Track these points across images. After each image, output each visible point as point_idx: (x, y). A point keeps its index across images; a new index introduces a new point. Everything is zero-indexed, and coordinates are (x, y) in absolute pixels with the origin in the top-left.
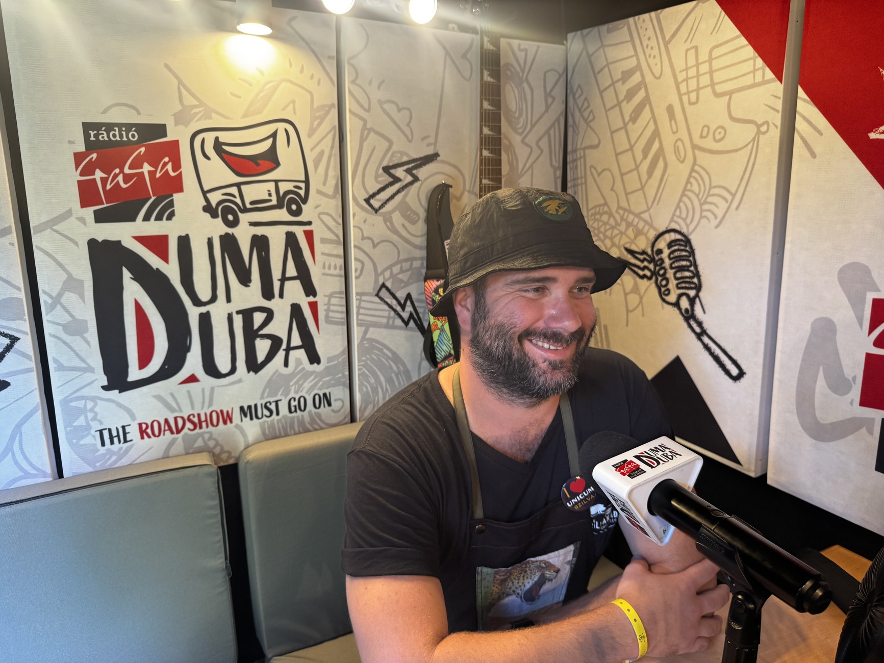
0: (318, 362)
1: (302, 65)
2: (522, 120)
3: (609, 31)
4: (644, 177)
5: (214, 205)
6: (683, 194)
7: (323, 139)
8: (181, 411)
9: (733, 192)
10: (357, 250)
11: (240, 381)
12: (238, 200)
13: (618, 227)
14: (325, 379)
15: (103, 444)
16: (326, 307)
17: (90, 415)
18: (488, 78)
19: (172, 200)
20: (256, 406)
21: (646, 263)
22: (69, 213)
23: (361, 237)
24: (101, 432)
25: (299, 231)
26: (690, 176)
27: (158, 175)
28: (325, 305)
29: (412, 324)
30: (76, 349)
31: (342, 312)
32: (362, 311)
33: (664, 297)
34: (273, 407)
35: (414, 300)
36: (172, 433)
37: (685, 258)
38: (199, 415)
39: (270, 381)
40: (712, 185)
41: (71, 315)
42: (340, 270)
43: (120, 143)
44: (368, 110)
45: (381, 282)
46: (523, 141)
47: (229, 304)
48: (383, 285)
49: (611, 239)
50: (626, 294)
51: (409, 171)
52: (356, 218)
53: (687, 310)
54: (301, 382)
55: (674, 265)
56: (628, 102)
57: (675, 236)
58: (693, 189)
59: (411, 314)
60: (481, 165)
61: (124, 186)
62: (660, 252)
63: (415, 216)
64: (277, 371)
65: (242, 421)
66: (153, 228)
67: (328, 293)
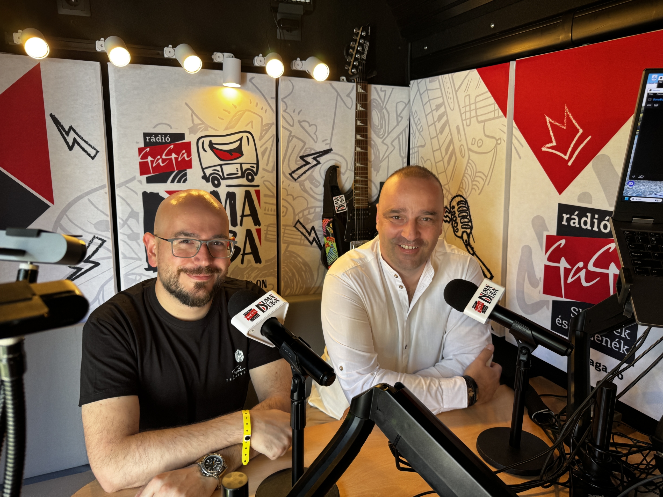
0: (260, 262)
1: (257, 102)
2: (382, 130)
3: (430, 82)
4: (446, 165)
5: (208, 175)
6: (464, 175)
7: (267, 141)
9: (486, 175)
10: (284, 201)
12: (220, 173)
14: (263, 272)
16: (265, 232)
18: (360, 108)
19: (186, 173)
22: (134, 178)
23: (286, 194)
25: (252, 190)
26: (467, 165)
27: (179, 159)
28: (265, 231)
29: (314, 244)
30: (133, 248)
31: (274, 235)
32: (285, 235)
33: (456, 233)
35: (316, 230)
37: (465, 211)
39: (233, 271)
40: (477, 171)
41: (132, 230)
42: (274, 211)
43: (161, 143)
44: (292, 126)
46: (382, 142)
48: (298, 221)
51: (315, 159)
52: (284, 184)
53: (466, 240)
54: (250, 273)
55: (460, 215)
56: (438, 123)
57: (460, 199)
58: (468, 173)
59: (314, 239)
60: (355, 155)
61: (162, 165)
62: (453, 207)
63: (318, 183)
64: (237, 266)
66: (175, 186)
67: (267, 224)
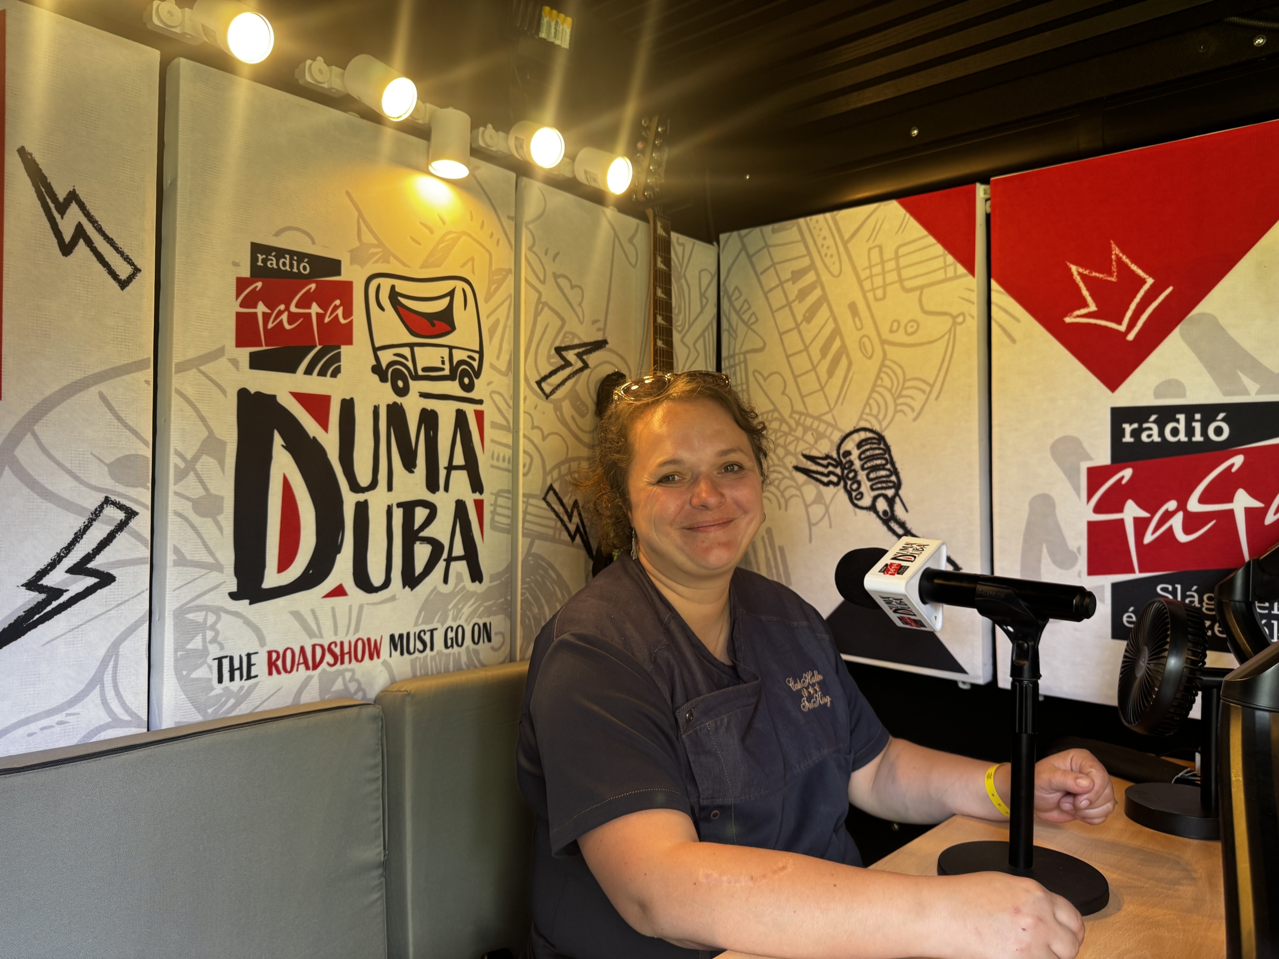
0: (481, 581)
1: (483, 220)
2: (681, 317)
3: (774, 231)
4: (824, 377)
5: (384, 365)
6: (873, 390)
7: (498, 307)
8: (322, 637)
9: (931, 382)
10: (526, 440)
11: (393, 598)
12: (410, 364)
13: (793, 433)
14: (486, 604)
15: (220, 680)
16: (492, 508)
17: (210, 634)
18: (659, 264)
19: (339, 354)
20: (408, 634)
21: (831, 468)
22: (220, 352)
23: (530, 426)
24: (220, 660)
25: (469, 410)
26: (880, 371)
27: (327, 320)
28: (491, 505)
29: (578, 539)
30: (203, 535)
31: (507, 517)
32: (528, 517)
33: (856, 502)
34: (427, 638)
35: (581, 509)
36: (307, 668)
37: (879, 456)
38: (342, 643)
39: (427, 601)
40: (907, 378)
41: (206, 489)
42: (509, 463)
43: (290, 275)
44: (543, 282)
45: (548, 484)
46: (682, 340)
47: (390, 492)
48: (551, 488)
49: (785, 447)
50: (807, 506)
51: (579, 356)
52: (527, 402)
53: (885, 512)
54: (460, 606)
55: (866, 466)
56: (800, 302)
57: (865, 435)
58: (884, 384)
59: (578, 527)
60: (655, 356)
61: (288, 327)
62: (848, 453)
63: (584, 408)
64: (435, 588)
65: (391, 656)
66: (315, 385)
67: (495, 491)
